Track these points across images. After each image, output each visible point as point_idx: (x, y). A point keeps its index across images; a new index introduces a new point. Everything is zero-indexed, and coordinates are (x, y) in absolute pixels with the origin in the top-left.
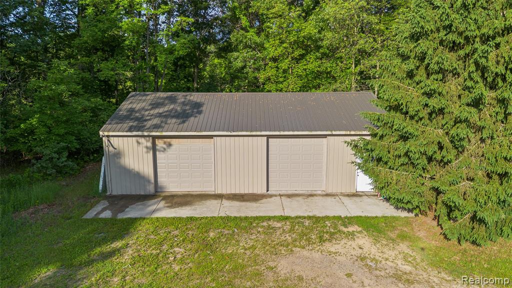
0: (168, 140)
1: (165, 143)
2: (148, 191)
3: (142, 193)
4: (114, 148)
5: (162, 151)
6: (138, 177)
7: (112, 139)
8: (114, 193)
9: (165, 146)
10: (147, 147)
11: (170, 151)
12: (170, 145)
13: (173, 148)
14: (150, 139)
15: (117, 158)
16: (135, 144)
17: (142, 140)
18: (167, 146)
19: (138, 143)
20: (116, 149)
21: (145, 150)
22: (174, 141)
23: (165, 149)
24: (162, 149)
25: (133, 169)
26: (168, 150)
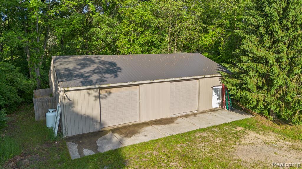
0: (109, 89)
1: (106, 92)
2: (96, 128)
3: (91, 131)
4: (69, 100)
5: (105, 98)
6: (88, 119)
7: (68, 93)
8: (70, 135)
9: (106, 94)
10: (95, 97)
11: (110, 97)
12: (110, 93)
13: (112, 95)
14: (97, 90)
15: (72, 108)
16: (87, 95)
17: (91, 92)
18: (108, 94)
19: (89, 94)
20: (71, 100)
21: (94, 98)
22: (112, 90)
23: (106, 96)
24: (104, 97)
25: (84, 114)
26: (109, 97)
